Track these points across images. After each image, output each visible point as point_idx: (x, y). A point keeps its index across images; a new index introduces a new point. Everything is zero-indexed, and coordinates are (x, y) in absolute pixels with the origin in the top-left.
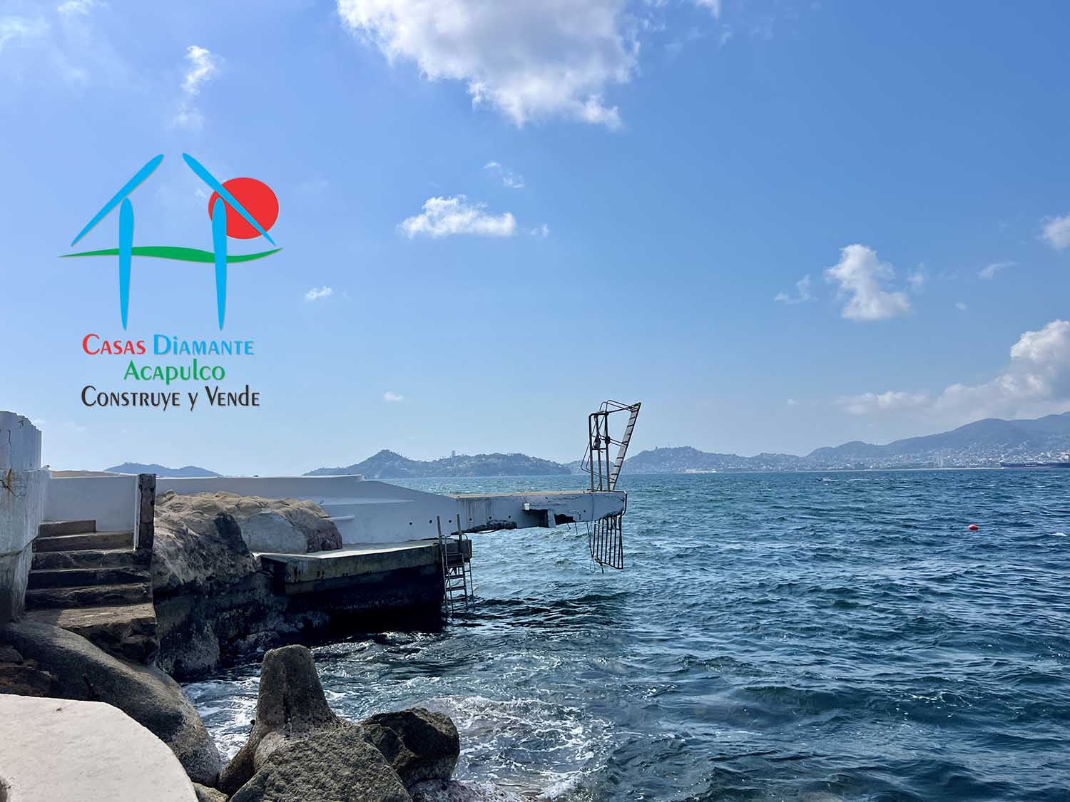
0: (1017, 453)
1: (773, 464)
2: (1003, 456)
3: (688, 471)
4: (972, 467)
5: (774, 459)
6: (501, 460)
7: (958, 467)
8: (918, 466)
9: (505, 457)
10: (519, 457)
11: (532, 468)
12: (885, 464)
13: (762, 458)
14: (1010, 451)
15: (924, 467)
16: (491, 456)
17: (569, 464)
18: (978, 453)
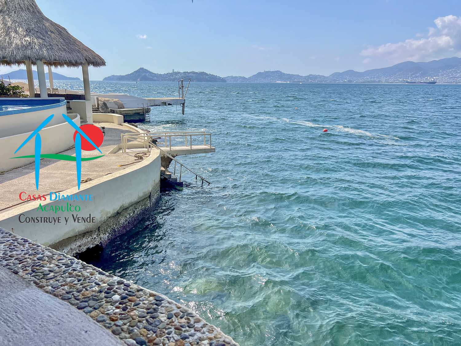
0: (417, 77)
1: (314, 79)
2: (410, 78)
3: (278, 82)
4: (395, 83)
5: (315, 77)
6: (195, 75)
7: (391, 83)
8: (374, 81)
9: (197, 73)
10: (203, 74)
11: (209, 79)
12: (361, 80)
13: (310, 77)
14: (414, 76)
15: (376, 82)
16: (190, 73)
17: (226, 78)
18: (400, 77)
